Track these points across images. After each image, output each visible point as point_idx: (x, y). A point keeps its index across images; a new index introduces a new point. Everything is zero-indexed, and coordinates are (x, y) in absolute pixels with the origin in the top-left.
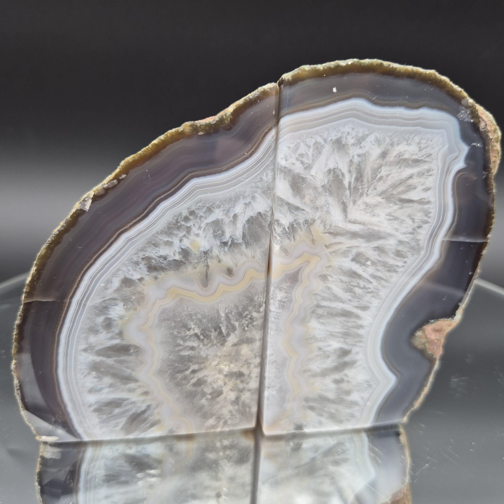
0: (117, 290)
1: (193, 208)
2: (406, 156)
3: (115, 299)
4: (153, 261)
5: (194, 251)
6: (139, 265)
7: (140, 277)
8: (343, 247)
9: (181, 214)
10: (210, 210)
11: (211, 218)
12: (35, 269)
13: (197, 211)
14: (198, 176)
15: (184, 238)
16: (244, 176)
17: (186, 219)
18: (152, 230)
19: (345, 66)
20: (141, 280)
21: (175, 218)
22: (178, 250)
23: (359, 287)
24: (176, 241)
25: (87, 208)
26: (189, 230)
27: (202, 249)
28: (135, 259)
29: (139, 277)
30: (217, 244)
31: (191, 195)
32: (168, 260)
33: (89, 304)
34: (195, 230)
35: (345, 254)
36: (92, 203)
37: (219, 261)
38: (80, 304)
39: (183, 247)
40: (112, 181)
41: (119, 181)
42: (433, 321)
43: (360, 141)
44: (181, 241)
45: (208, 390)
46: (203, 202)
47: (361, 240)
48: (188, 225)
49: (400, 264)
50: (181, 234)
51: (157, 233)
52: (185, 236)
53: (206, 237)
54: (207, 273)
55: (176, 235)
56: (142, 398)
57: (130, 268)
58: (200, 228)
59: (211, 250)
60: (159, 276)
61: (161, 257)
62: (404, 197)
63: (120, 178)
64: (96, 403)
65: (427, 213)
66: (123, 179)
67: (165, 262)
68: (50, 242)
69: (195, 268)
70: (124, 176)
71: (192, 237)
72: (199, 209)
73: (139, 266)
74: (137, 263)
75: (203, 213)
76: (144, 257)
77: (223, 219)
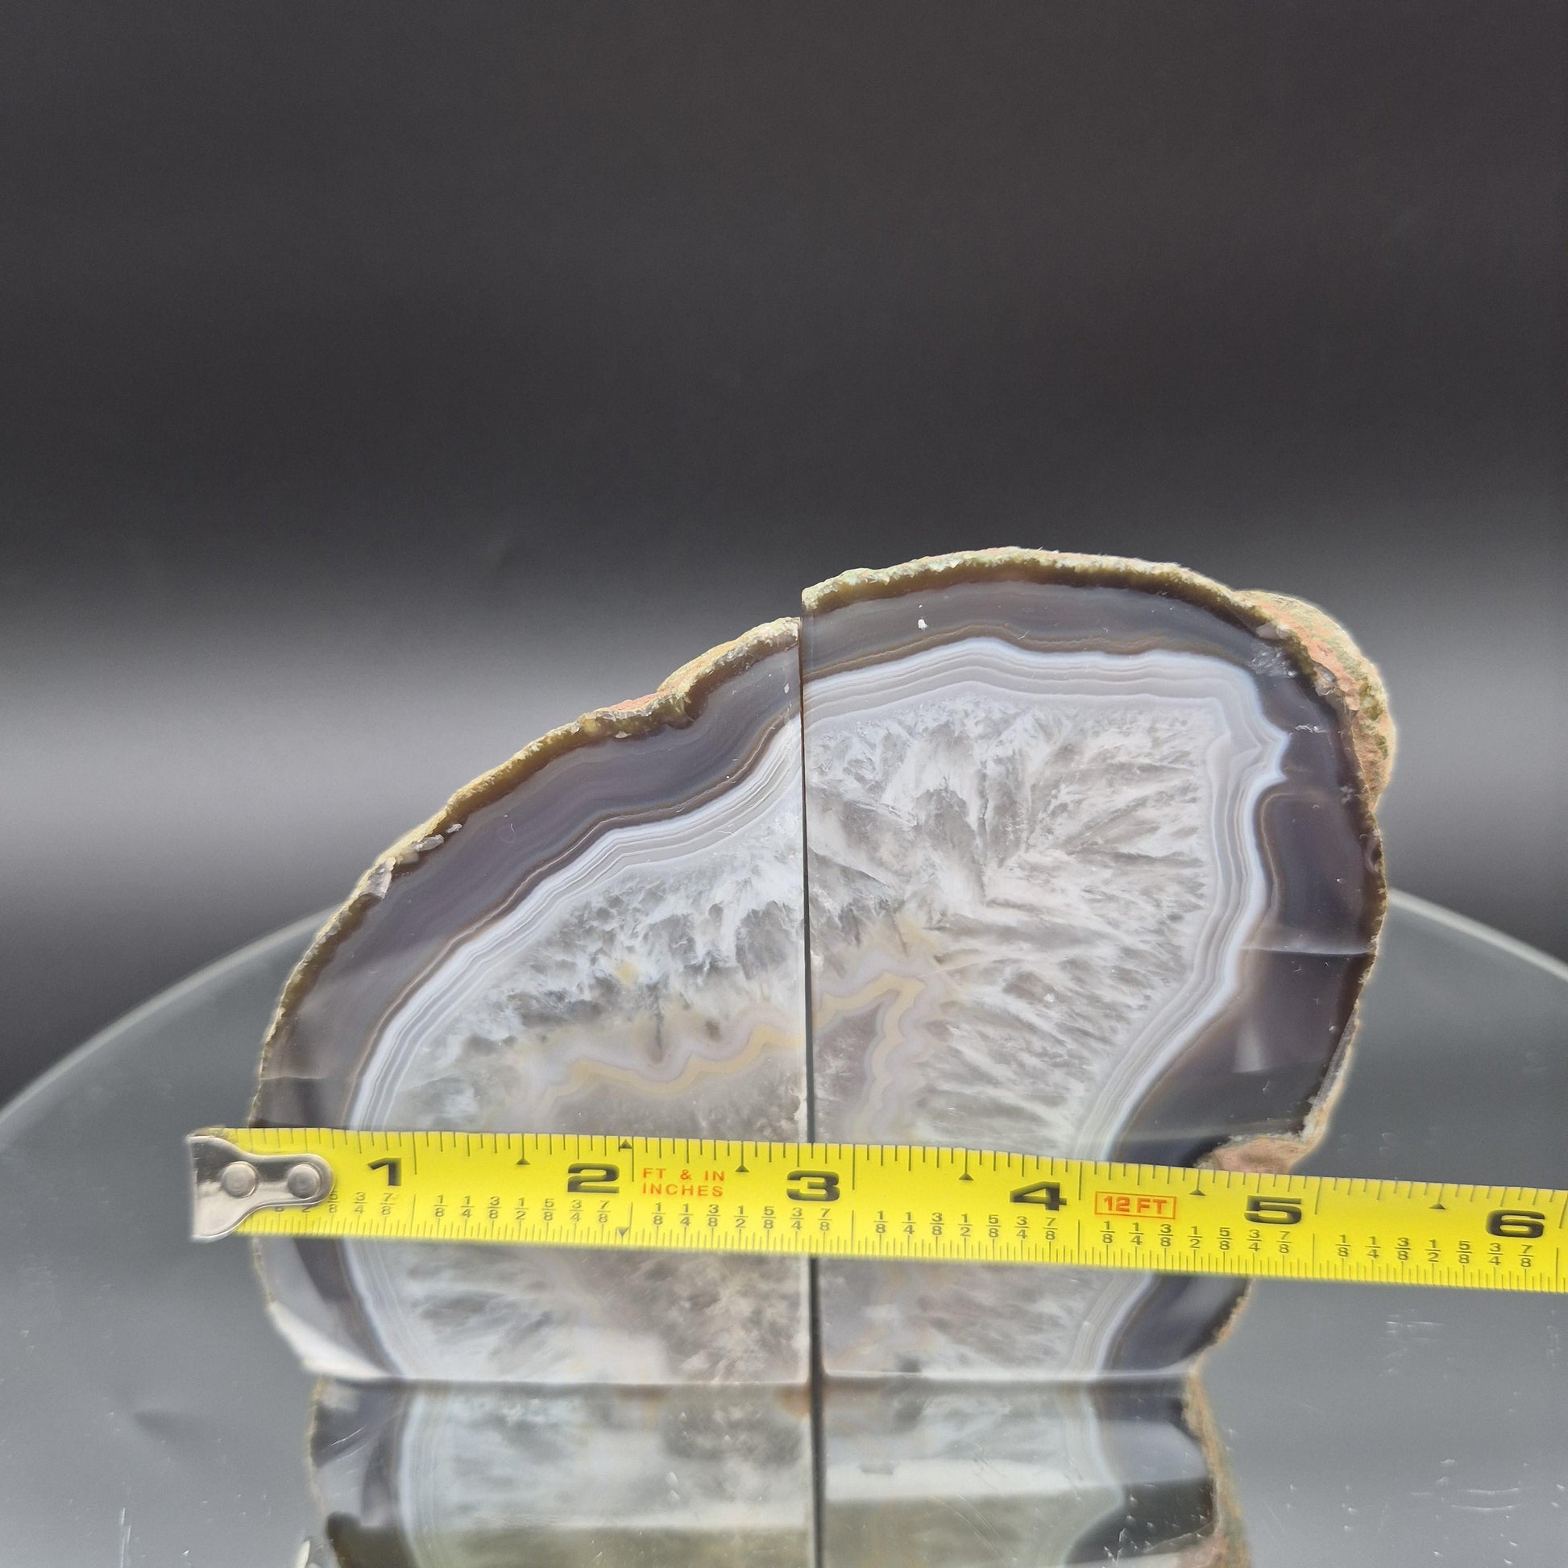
0: (460, 1061)
1: (616, 892)
2: (1122, 758)
3: (456, 1080)
4: (534, 1003)
5: (625, 982)
6: (502, 1011)
7: (507, 1035)
8: (984, 961)
9: (587, 906)
10: (655, 896)
11: (659, 914)
12: (281, 1013)
13: (624, 898)
14: (622, 825)
15: (600, 956)
16: (729, 824)
17: (603, 914)
18: (527, 938)
19: (942, 571)
20: (509, 1041)
21: (577, 913)
22: (587, 981)
23: (1029, 1050)
24: (582, 962)
25: (383, 890)
26: (610, 937)
27: (643, 980)
28: (494, 996)
29: (505, 1035)
30: (677, 971)
31: (608, 864)
32: (567, 1001)
33: (398, 1087)
34: (623, 938)
35: (988, 974)
36: (393, 879)
37: (687, 1007)
38: (381, 1087)
39: (599, 975)
40: (432, 838)
41: (447, 837)
42: (1239, 1138)
43: (996, 729)
44: (594, 961)
45: (683, 1290)
46: (638, 880)
47: (1026, 946)
48: (608, 928)
49: (1134, 1002)
50: (594, 946)
51: (539, 944)
52: (601, 951)
53: (650, 954)
54: (659, 1031)
55: (583, 949)
56: (530, 1296)
57: (484, 1016)
58: (634, 935)
59: (665, 979)
60: (549, 1035)
61: (551, 993)
62: (1125, 849)
63: (449, 831)
64: (428, 1299)
65: (1194, 887)
66: (454, 833)
67: (560, 1006)
68: (310, 959)
69: (630, 1019)
70: (456, 827)
71: (618, 953)
72: (628, 894)
73: (503, 1013)
74: (499, 1007)
75: (640, 903)
76: (512, 993)
77: (689, 915)
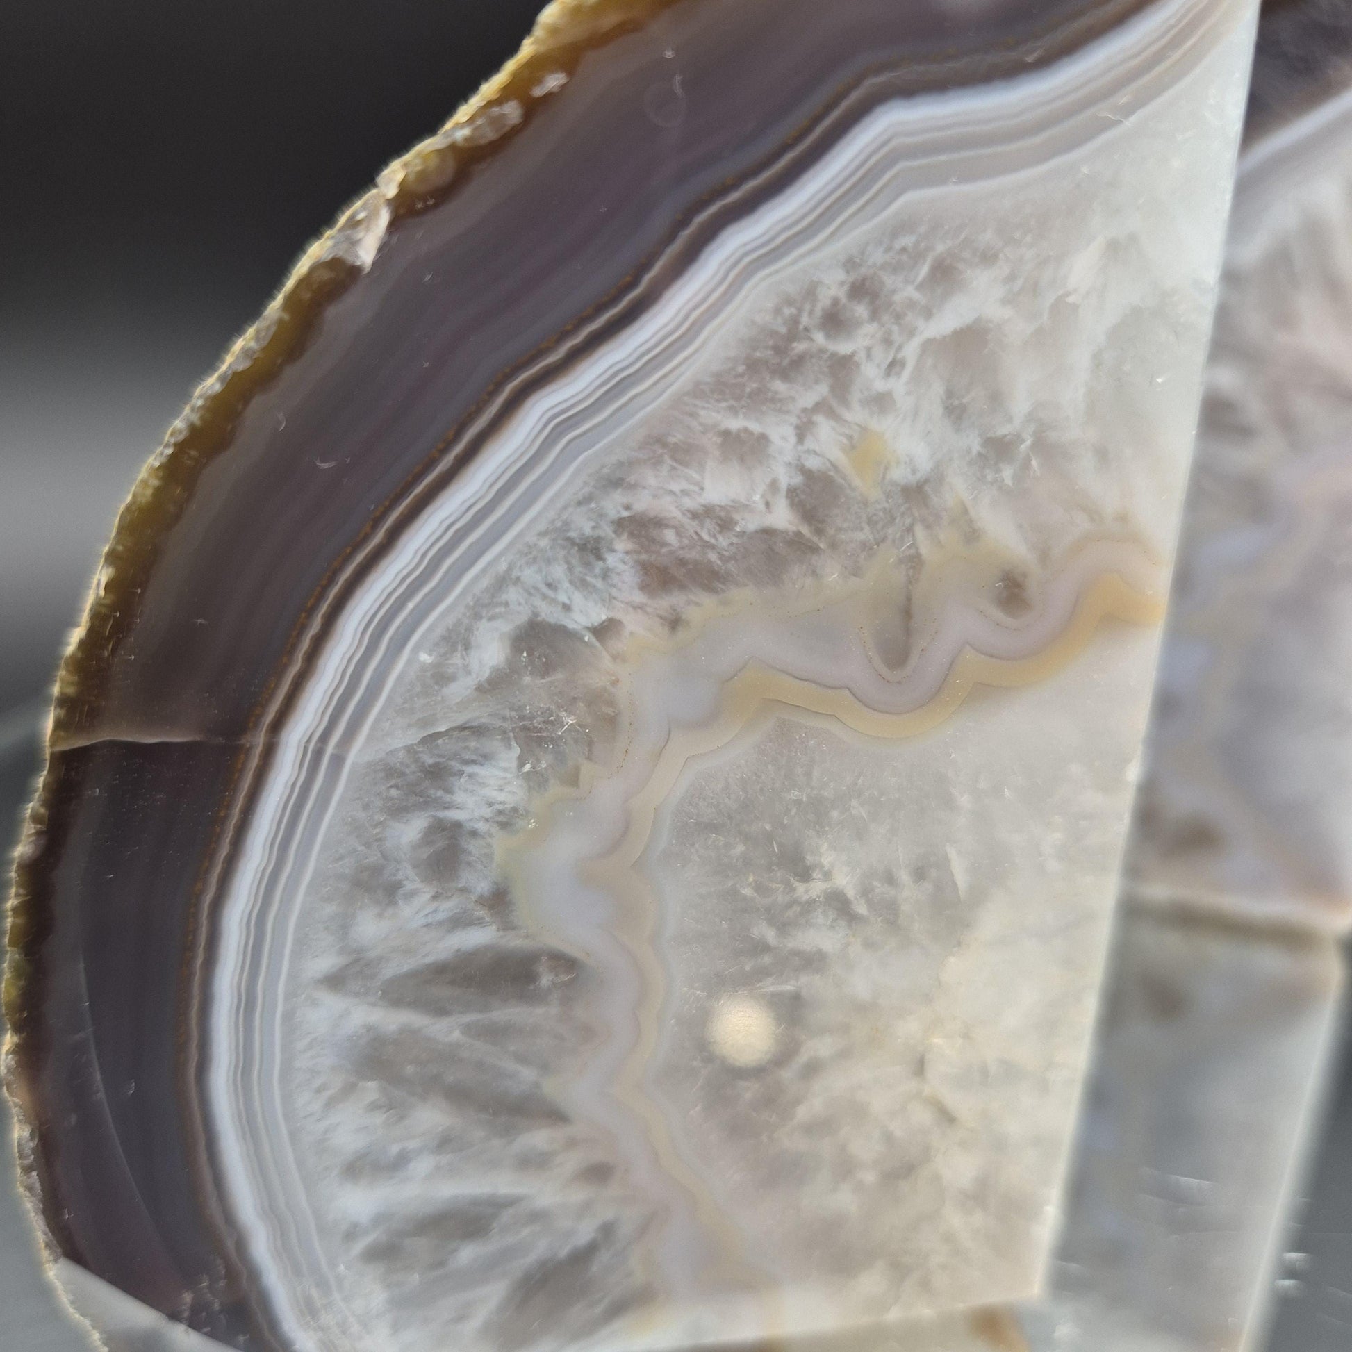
0: (496, 684)
1: (872, 262)
3: (478, 731)
4: (670, 536)
5: (863, 485)
6: (600, 558)
7: (604, 617)
9: (811, 292)
10: (948, 274)
11: (946, 322)
12: (104, 580)
13: (889, 281)
14: (909, 91)
15: (820, 419)
16: (1123, 98)
17: (834, 321)
18: (671, 378)
20: (604, 631)
21: (788, 311)
22: (785, 478)
24: (781, 434)
25: (366, 254)
26: (841, 369)
27: (899, 474)
28: (583, 525)
29: (598, 615)
30: (969, 451)
31: (867, 189)
32: (738, 529)
33: (357, 753)
34: (871, 374)
36: (393, 226)
37: (971, 536)
38: (318, 753)
39: (812, 463)
40: (496, 110)
41: (532, 107)
44: (801, 436)
45: (865, 1147)
46: (922, 229)
48: (843, 347)
50: (809, 394)
51: (698, 391)
52: (818, 407)
53: (916, 413)
54: (909, 599)
55: (778, 404)
56: (578, 1195)
57: (558, 572)
58: (894, 367)
59: (936, 478)
60: (693, 614)
61: (708, 512)
63: (538, 92)
64: (378, 1220)
66: (549, 97)
67: (723, 541)
68: (181, 437)
69: (856, 572)
70: (554, 81)
71: (856, 414)
72: (896, 268)
73: (601, 563)
74: (591, 549)
75: (920, 287)
76: (625, 514)
